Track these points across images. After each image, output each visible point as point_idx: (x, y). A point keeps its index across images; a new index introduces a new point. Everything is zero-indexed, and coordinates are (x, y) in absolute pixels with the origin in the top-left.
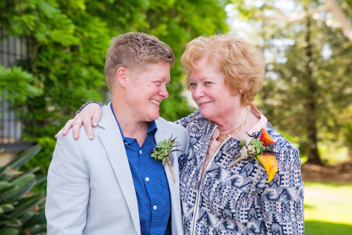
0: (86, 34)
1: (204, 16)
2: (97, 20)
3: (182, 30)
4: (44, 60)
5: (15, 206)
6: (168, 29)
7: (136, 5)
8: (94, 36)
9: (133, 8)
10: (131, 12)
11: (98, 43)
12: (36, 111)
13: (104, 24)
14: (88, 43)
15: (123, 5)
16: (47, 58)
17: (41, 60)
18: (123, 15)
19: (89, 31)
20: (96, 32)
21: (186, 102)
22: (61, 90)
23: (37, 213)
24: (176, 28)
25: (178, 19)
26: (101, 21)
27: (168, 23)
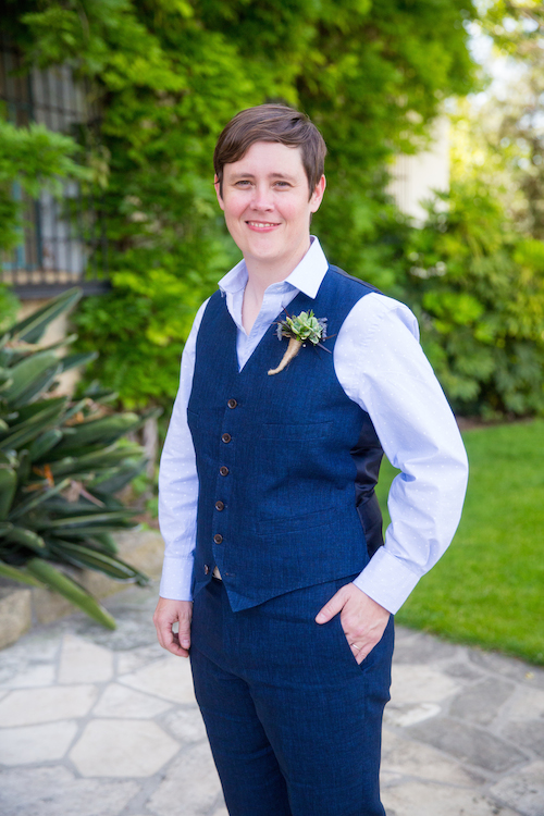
0: (198, 69)
1: (428, 38)
2: (217, 39)
3: (387, 66)
4: (118, 121)
5: (11, 424)
6: (361, 65)
7: (295, 9)
8: (211, 71)
9: (288, 14)
10: (284, 21)
11: (220, 86)
12: (107, 222)
13: (232, 49)
14: (201, 86)
15: (268, 7)
16: (123, 117)
17: (111, 123)
18: (271, 28)
19: (202, 61)
20: (216, 64)
21: (394, 206)
22: (154, 180)
23: (71, 431)
24: (375, 62)
25: (379, 45)
26: (226, 42)
27: (360, 53)
